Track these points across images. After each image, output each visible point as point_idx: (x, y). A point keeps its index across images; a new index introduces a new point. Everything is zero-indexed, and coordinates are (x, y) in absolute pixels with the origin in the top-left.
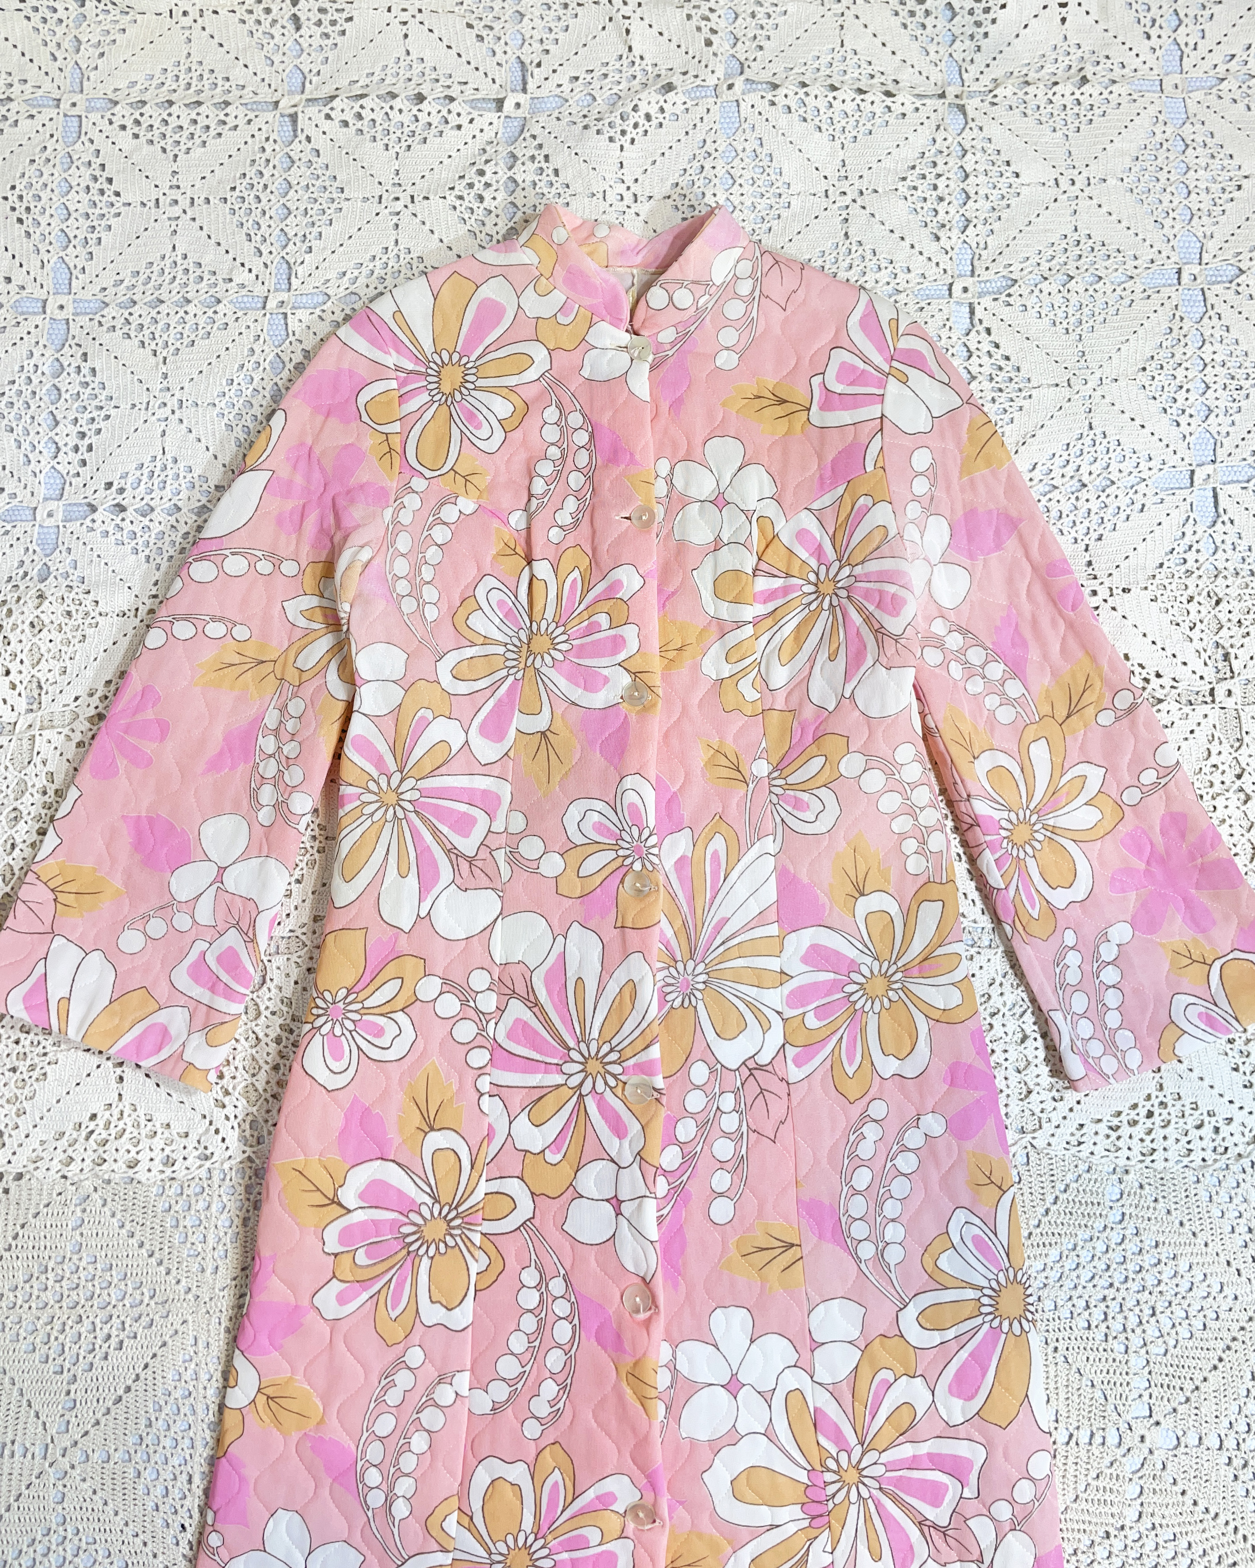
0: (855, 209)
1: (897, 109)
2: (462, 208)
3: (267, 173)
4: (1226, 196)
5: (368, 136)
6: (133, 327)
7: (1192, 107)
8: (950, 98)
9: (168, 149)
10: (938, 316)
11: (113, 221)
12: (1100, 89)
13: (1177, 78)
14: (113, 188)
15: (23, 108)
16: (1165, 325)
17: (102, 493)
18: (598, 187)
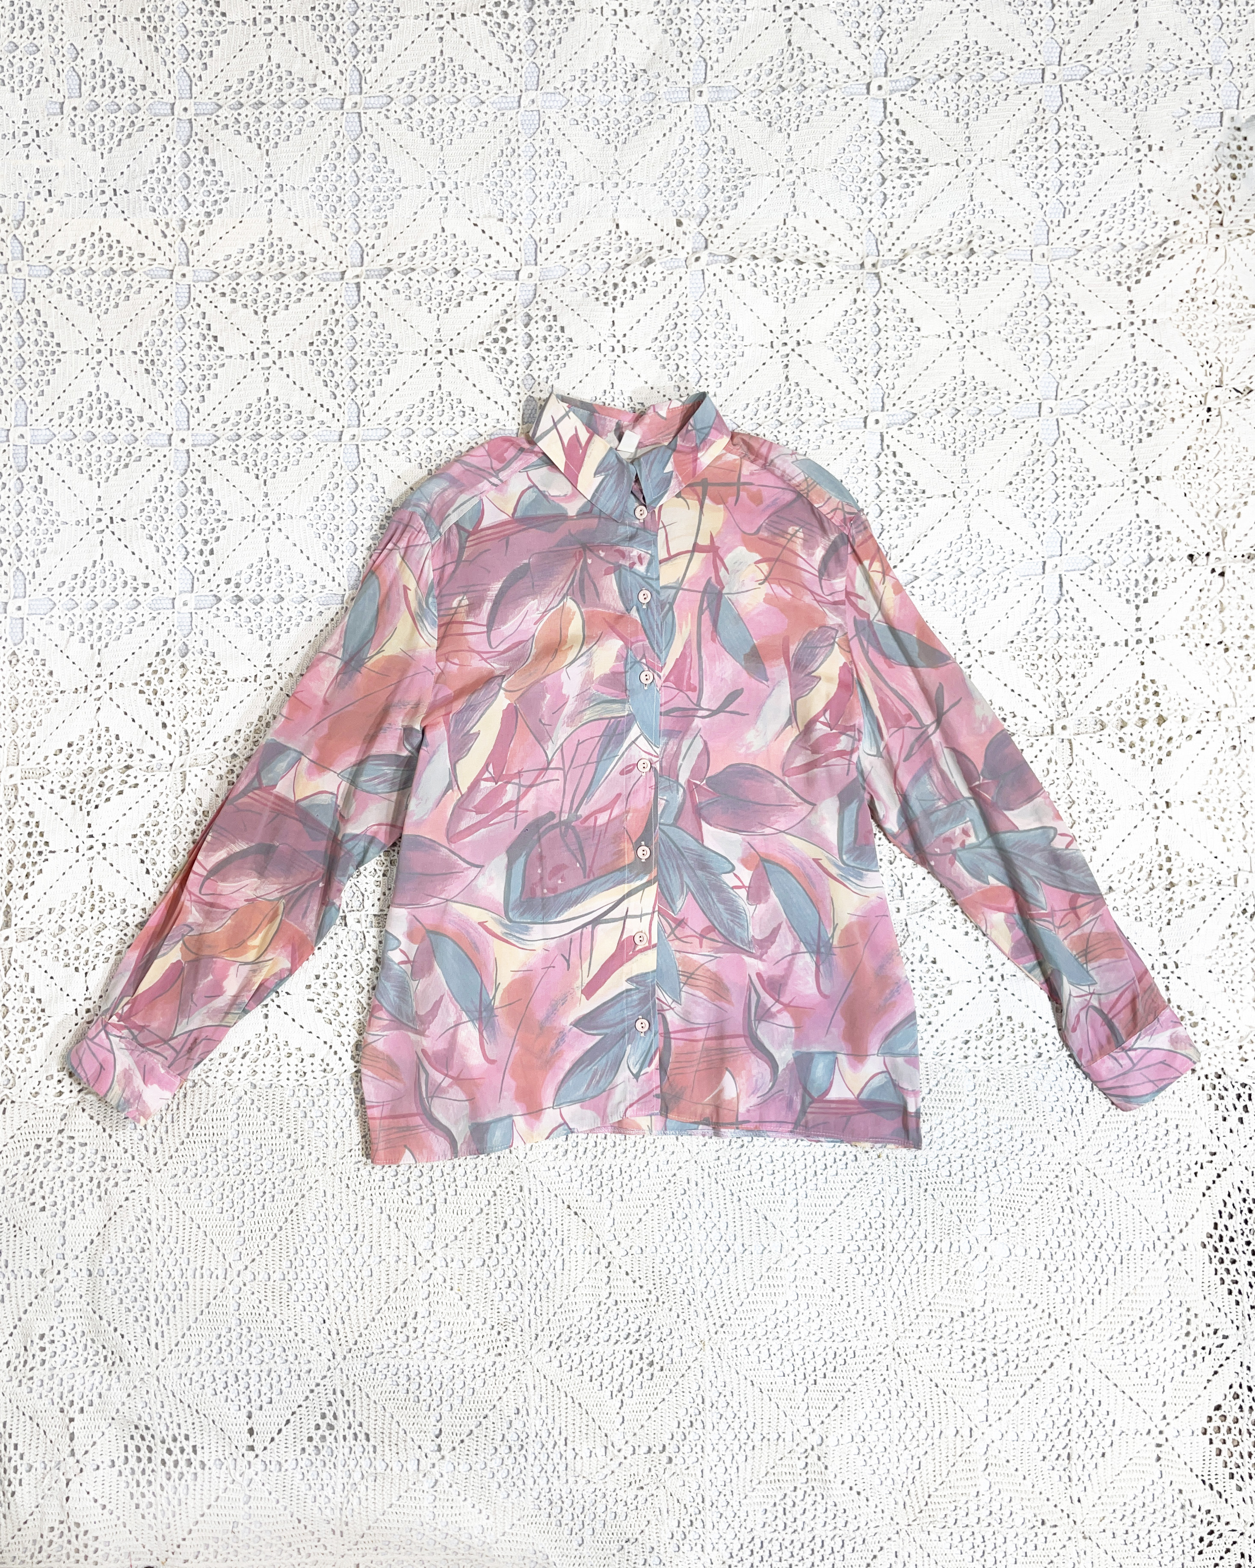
0: (793, 356)
1: (827, 277)
2: (490, 357)
3: (337, 330)
4: (1079, 345)
5: (414, 301)
6: (240, 455)
7: (1055, 273)
8: (868, 266)
9: (259, 311)
10: (855, 442)
11: (219, 371)
12: (984, 259)
13: (1044, 249)
14: (219, 344)
15: (144, 278)
16: (1028, 451)
17: (223, 587)
18: (595, 341)
